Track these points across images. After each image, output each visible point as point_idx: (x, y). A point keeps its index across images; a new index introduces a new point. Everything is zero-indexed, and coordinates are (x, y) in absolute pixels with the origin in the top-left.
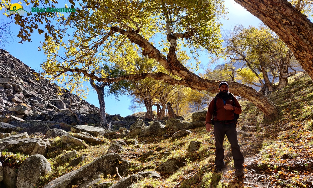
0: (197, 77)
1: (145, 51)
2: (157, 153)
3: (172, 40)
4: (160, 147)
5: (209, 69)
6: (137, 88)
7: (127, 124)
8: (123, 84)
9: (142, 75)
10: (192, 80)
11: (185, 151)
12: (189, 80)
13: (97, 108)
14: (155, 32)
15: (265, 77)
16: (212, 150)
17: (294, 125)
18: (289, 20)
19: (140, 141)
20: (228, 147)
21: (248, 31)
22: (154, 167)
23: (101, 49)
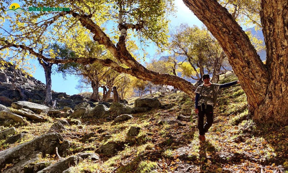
0: (143, 68)
1: (96, 37)
2: (98, 134)
3: (123, 30)
4: (102, 129)
5: (155, 60)
6: (85, 69)
7: (72, 103)
8: (72, 65)
9: (91, 59)
10: (138, 70)
11: (125, 135)
12: (136, 70)
13: (43, 84)
14: (107, 19)
15: (202, 72)
16: (149, 136)
17: (221, 119)
18: (228, 29)
19: (83, 122)
20: (164, 135)
21: (192, 30)
22: (94, 148)
23: (51, 28)
